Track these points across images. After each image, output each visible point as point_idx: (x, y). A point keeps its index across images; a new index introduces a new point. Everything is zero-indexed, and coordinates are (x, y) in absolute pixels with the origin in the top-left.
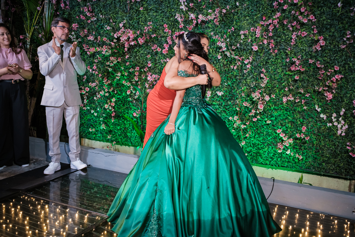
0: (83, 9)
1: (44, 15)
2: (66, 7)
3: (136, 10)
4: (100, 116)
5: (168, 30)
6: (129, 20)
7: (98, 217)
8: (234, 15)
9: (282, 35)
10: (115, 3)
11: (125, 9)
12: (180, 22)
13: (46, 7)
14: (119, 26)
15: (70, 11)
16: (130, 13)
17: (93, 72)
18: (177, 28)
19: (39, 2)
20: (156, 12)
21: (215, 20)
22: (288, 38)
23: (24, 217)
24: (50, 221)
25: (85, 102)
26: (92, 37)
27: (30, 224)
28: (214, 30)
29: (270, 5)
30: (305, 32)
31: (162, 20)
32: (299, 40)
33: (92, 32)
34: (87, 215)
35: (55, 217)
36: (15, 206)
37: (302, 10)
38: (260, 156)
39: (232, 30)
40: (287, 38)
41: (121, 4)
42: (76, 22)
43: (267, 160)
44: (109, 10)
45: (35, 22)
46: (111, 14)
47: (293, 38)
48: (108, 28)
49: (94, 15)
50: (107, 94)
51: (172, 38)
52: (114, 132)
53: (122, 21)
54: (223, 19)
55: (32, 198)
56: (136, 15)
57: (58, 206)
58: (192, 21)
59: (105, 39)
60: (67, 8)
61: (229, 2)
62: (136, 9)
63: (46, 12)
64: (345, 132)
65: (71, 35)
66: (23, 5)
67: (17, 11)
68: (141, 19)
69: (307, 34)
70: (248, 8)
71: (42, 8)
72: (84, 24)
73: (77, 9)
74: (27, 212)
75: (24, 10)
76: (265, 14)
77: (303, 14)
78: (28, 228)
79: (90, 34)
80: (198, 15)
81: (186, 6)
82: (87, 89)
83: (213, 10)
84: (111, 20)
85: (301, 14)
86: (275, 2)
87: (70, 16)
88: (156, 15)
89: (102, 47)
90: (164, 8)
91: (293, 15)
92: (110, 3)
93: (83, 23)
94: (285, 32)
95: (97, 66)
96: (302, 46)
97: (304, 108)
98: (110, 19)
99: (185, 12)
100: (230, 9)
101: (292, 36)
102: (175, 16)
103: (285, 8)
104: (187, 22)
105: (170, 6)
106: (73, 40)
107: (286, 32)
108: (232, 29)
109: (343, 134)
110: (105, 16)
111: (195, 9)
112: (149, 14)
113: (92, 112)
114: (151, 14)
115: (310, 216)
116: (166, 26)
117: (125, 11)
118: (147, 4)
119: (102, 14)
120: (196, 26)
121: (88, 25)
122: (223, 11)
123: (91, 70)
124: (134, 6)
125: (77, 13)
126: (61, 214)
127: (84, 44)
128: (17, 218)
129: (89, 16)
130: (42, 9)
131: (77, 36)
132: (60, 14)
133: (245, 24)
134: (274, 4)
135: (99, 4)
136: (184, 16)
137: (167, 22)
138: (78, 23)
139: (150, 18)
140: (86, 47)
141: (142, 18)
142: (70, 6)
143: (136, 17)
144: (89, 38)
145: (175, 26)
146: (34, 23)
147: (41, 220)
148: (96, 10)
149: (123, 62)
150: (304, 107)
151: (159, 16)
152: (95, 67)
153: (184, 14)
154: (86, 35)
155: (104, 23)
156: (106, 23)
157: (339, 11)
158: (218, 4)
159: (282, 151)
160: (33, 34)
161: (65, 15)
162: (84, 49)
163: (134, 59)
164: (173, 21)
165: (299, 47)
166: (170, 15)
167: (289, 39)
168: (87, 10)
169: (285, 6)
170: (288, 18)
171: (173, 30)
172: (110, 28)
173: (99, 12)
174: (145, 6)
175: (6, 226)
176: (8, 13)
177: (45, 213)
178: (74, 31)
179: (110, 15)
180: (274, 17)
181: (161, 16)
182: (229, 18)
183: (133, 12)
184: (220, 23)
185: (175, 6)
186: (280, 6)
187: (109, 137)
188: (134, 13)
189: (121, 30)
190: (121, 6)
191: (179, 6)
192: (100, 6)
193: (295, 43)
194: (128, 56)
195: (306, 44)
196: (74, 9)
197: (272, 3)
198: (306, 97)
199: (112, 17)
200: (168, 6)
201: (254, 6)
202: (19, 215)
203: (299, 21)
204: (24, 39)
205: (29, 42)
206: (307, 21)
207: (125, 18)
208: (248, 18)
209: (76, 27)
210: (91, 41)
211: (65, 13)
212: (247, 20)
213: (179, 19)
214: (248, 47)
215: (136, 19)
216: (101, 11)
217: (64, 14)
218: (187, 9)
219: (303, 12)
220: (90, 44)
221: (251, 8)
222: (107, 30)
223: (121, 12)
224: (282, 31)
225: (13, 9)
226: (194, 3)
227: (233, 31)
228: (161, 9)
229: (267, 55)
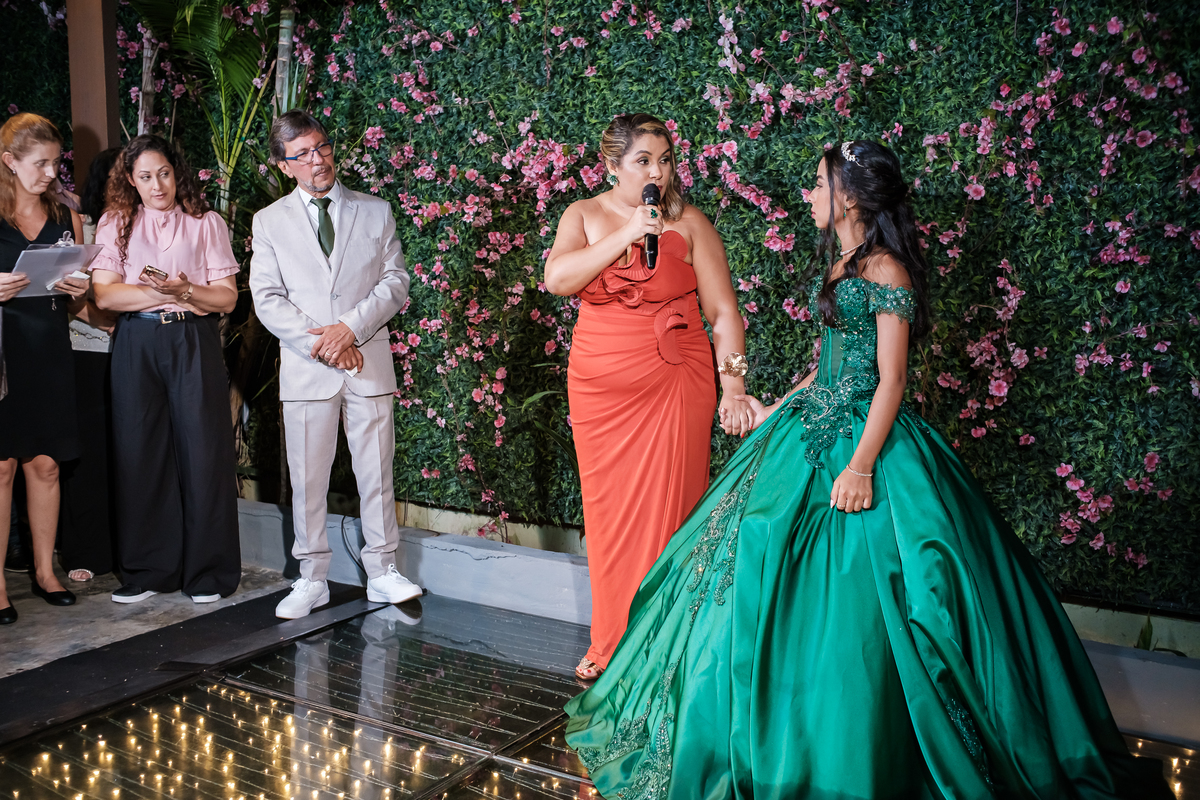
0: (399, 79)
1: (273, 102)
2: (346, 75)
3: (573, 77)
4: (455, 428)
5: (679, 139)
6: (550, 109)
7: (456, 756)
8: (900, 83)
9: (1070, 146)
10: (502, 56)
11: (536, 74)
12: (721, 112)
13: (282, 75)
14: (517, 130)
15: (358, 86)
16: (551, 88)
17: (434, 283)
18: (709, 130)
19: (259, 63)
20: (640, 80)
21: (839, 100)
22: (1088, 153)
23: (219, 753)
24: (302, 767)
25: (406, 384)
26: (429, 169)
27: (237, 773)
28: (832, 135)
29: (1026, 45)
30: (1149, 133)
31: (660, 108)
32: (1129, 159)
33: (430, 151)
34: (423, 748)
35: (318, 754)
36: (189, 717)
37: (1139, 58)
39: (896, 134)
40: (1086, 153)
41: (522, 58)
42: (378, 121)
44: (485, 80)
45: (244, 125)
46: (490, 91)
47: (1107, 152)
48: (482, 138)
49: (434, 96)
50: (479, 356)
51: (694, 164)
52: (504, 479)
53: (526, 115)
54: (864, 97)
55: (242, 693)
56: (572, 92)
57: (327, 718)
58: (758, 107)
59: (471, 173)
60: (348, 78)
61: (885, 40)
62: (574, 72)
63: (282, 91)
65: (362, 164)
66: (206, 75)
67: (191, 93)
68: (589, 105)
69: (1155, 137)
70: (949, 59)
71: (267, 79)
72: (404, 127)
73: (381, 80)
74: (226, 737)
75: (213, 90)
76: (1006, 75)
77: (1142, 71)
78: (231, 785)
79: (422, 158)
80: (779, 86)
81: (739, 58)
82: (413, 340)
83: (830, 68)
84: (491, 113)
85: (1134, 70)
86: (1043, 34)
87: (357, 103)
88: (640, 91)
89: (463, 199)
90: (664, 66)
91: (1107, 76)
92: (487, 56)
93: (398, 126)
94: (1078, 133)
95: (445, 262)
96: (1138, 181)
97: (1150, 391)
98: (486, 108)
99: (735, 78)
100: (888, 62)
101: (1103, 146)
102: (702, 92)
103: (1076, 52)
104: (742, 109)
105: (685, 60)
106: (366, 180)
107: (1083, 135)
108: (895, 131)
110: (471, 100)
111: (770, 68)
112: (615, 88)
113: (431, 413)
114: (621, 87)
115: (1181, 764)
116: (672, 127)
117: (538, 82)
118: (609, 54)
119: (460, 94)
120: (773, 124)
121: (416, 131)
122: (864, 72)
123: (424, 278)
124: (565, 65)
125: (379, 91)
126: (335, 746)
127: (402, 192)
128: (196, 756)
129: (420, 100)
130: (268, 85)
131: (381, 167)
132: (325, 96)
133: (941, 112)
134: (1038, 41)
135: (452, 62)
136: (733, 92)
137: (675, 114)
138: (383, 124)
139: (618, 103)
140: (410, 200)
141: (591, 102)
142: (356, 70)
143: (574, 98)
144: (418, 173)
145: (703, 125)
146: (243, 130)
147: (274, 762)
148: (442, 82)
149: (531, 247)
150: (1149, 387)
151: (650, 95)
152: (438, 267)
153: (733, 86)
154: (408, 164)
155: (466, 123)
156: (473, 121)
158: (845, 48)
159: (1074, 539)
160: (238, 164)
161: (340, 99)
162: (404, 210)
164: (697, 110)
165: (1127, 183)
166: (687, 90)
167: (1092, 157)
168: (412, 82)
169: (1078, 45)
170: (1085, 85)
171: (697, 138)
172: (486, 138)
173: (450, 88)
174: (603, 63)
175: (164, 779)
176: (163, 100)
177: (285, 741)
178: (371, 150)
179: (487, 95)
180: (1040, 85)
181: (656, 94)
182: (884, 94)
183: (562, 84)
184: (856, 111)
185: (700, 58)
186: (1059, 48)
187: (485, 498)
188: (567, 88)
189: (525, 143)
190: (524, 65)
191: (716, 59)
192: (453, 66)
193: (1114, 171)
194: (547, 229)
195: (1154, 174)
196: (369, 80)
197: (1030, 40)
198: (1158, 353)
199: (495, 101)
200: (677, 61)
201: (970, 51)
202: (203, 745)
203: (1128, 94)
204: (211, 181)
205: (225, 190)
206: (1154, 95)
207: (535, 103)
208: (948, 91)
209: (378, 136)
210: (426, 182)
211: (340, 93)
212: (947, 98)
213: (717, 102)
214: (950, 189)
215: (574, 105)
216: (458, 84)
217: (337, 97)
218: (742, 66)
219: (1142, 66)
220: (421, 192)
221: (958, 58)
222: (479, 146)
223: (523, 86)
224: (1068, 130)
225: (177, 87)
226: (767, 48)
227: (900, 134)
228: (657, 71)
229: (1018, 214)
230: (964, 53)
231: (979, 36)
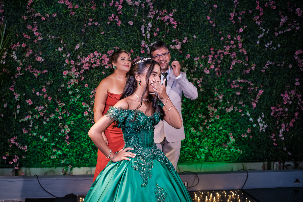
20: (115, 37)
38: (211, 155)
43: (216, 158)
44: (58, 31)
48: (60, 49)
52: (69, 155)
64: (265, 129)
84: (62, 41)
98: (59, 40)
105: (129, 32)
108: (188, 56)
109: (264, 131)
122: (183, 42)
133: (197, 52)
144: (37, 59)
152: (44, 90)
156: (55, 43)
157: (258, 47)
163: (91, 81)
166: (130, 41)
169: (231, 41)
185: (133, 32)
187: (63, 162)
194: (84, 78)
199: (63, 38)
208: (198, 47)
212: (198, 49)
229: (213, 77)
230: (202, 39)
231: (205, 35)
